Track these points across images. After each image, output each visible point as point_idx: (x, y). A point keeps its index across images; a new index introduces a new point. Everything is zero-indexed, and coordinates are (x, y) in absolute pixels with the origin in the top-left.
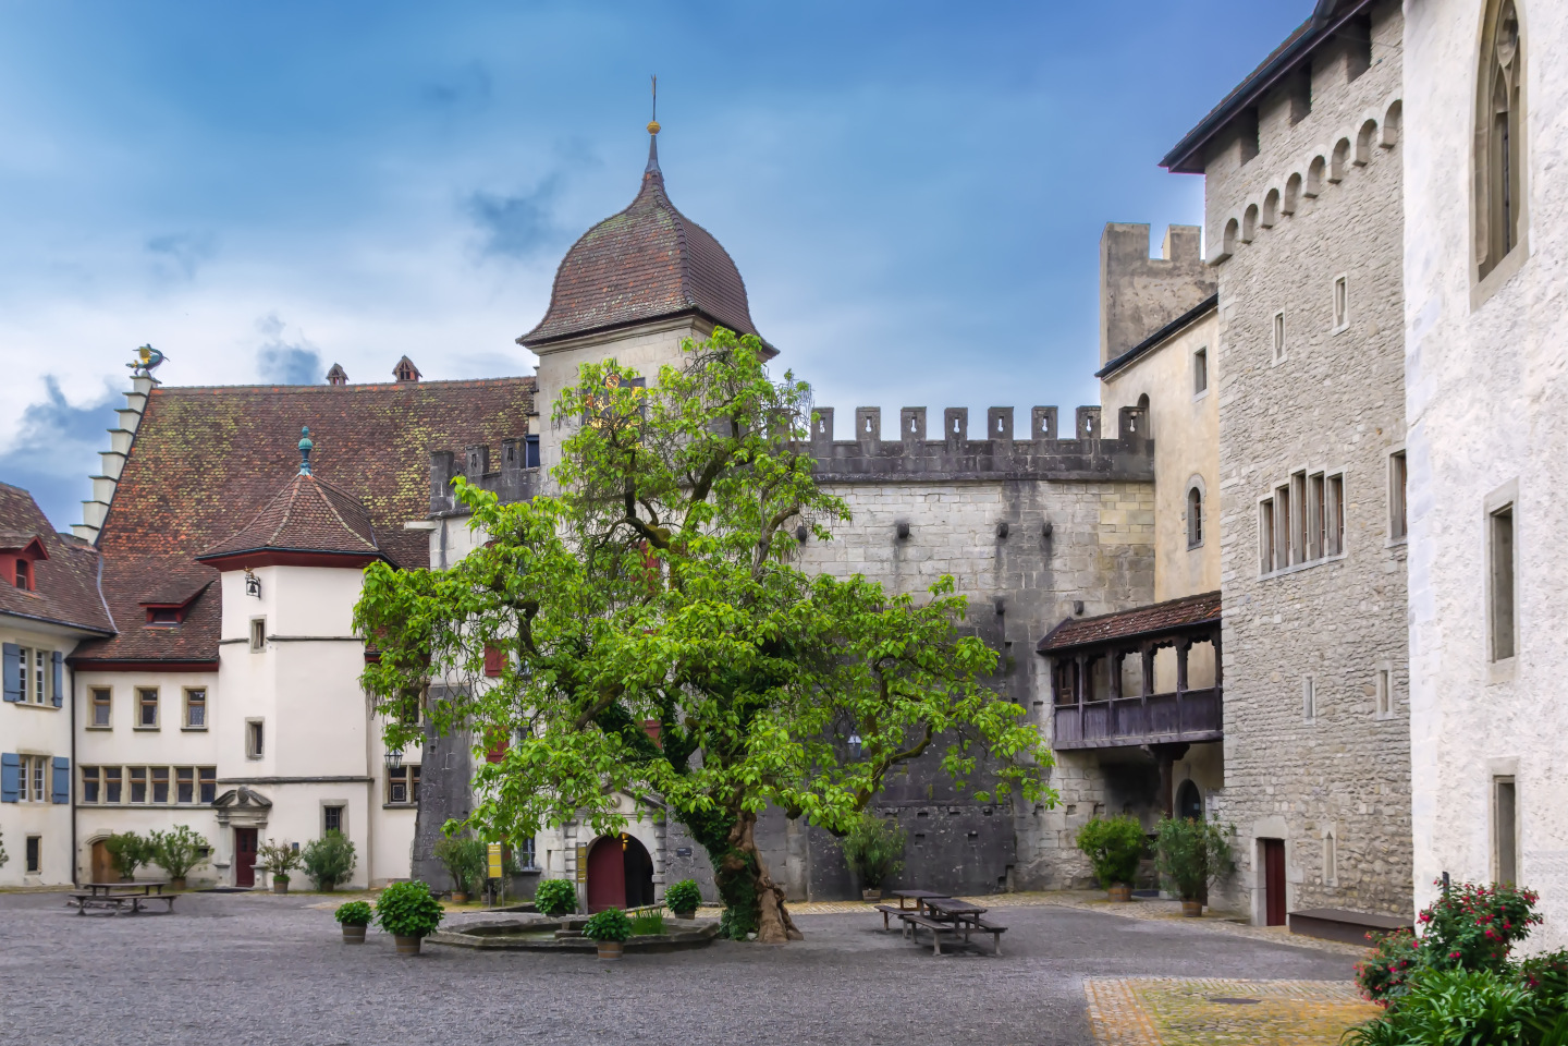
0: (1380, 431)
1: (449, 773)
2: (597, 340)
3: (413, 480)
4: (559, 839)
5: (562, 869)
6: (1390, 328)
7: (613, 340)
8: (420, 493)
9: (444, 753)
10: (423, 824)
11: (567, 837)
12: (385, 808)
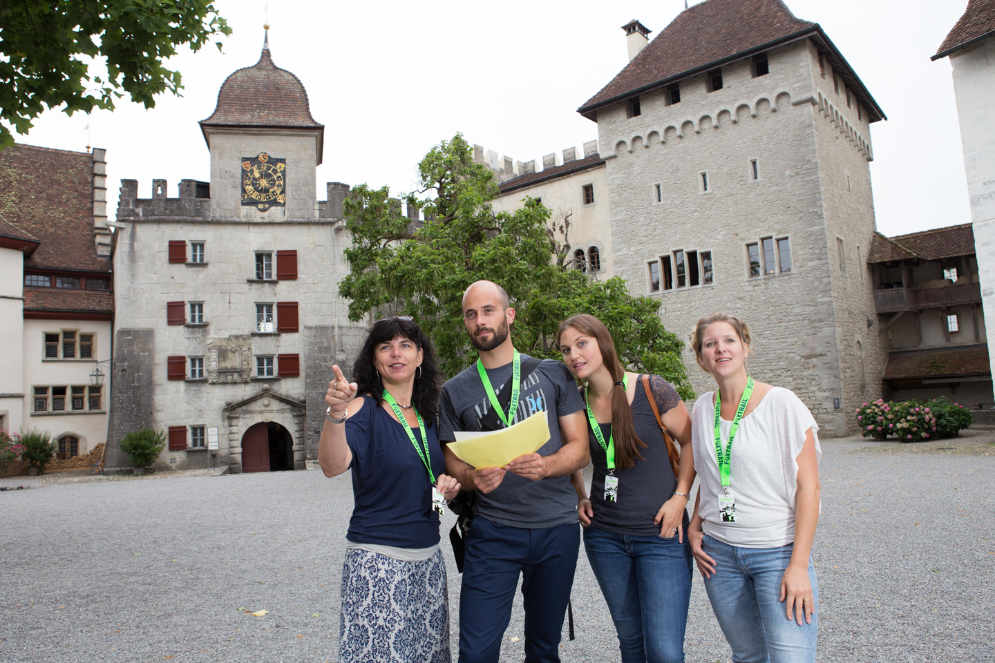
0: (737, 235)
1: (139, 387)
2: (254, 132)
3: (12, 201)
4: (224, 427)
5: (228, 446)
6: (741, 194)
7: (265, 134)
8: (21, 210)
9: (133, 374)
10: (116, 422)
11: (231, 426)
12: (32, 416)
